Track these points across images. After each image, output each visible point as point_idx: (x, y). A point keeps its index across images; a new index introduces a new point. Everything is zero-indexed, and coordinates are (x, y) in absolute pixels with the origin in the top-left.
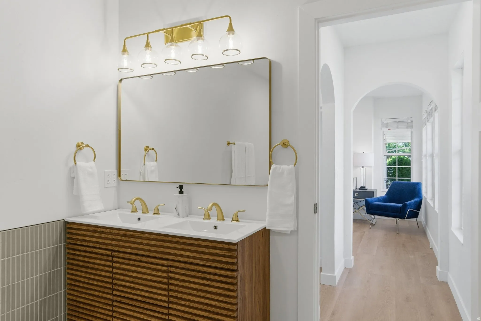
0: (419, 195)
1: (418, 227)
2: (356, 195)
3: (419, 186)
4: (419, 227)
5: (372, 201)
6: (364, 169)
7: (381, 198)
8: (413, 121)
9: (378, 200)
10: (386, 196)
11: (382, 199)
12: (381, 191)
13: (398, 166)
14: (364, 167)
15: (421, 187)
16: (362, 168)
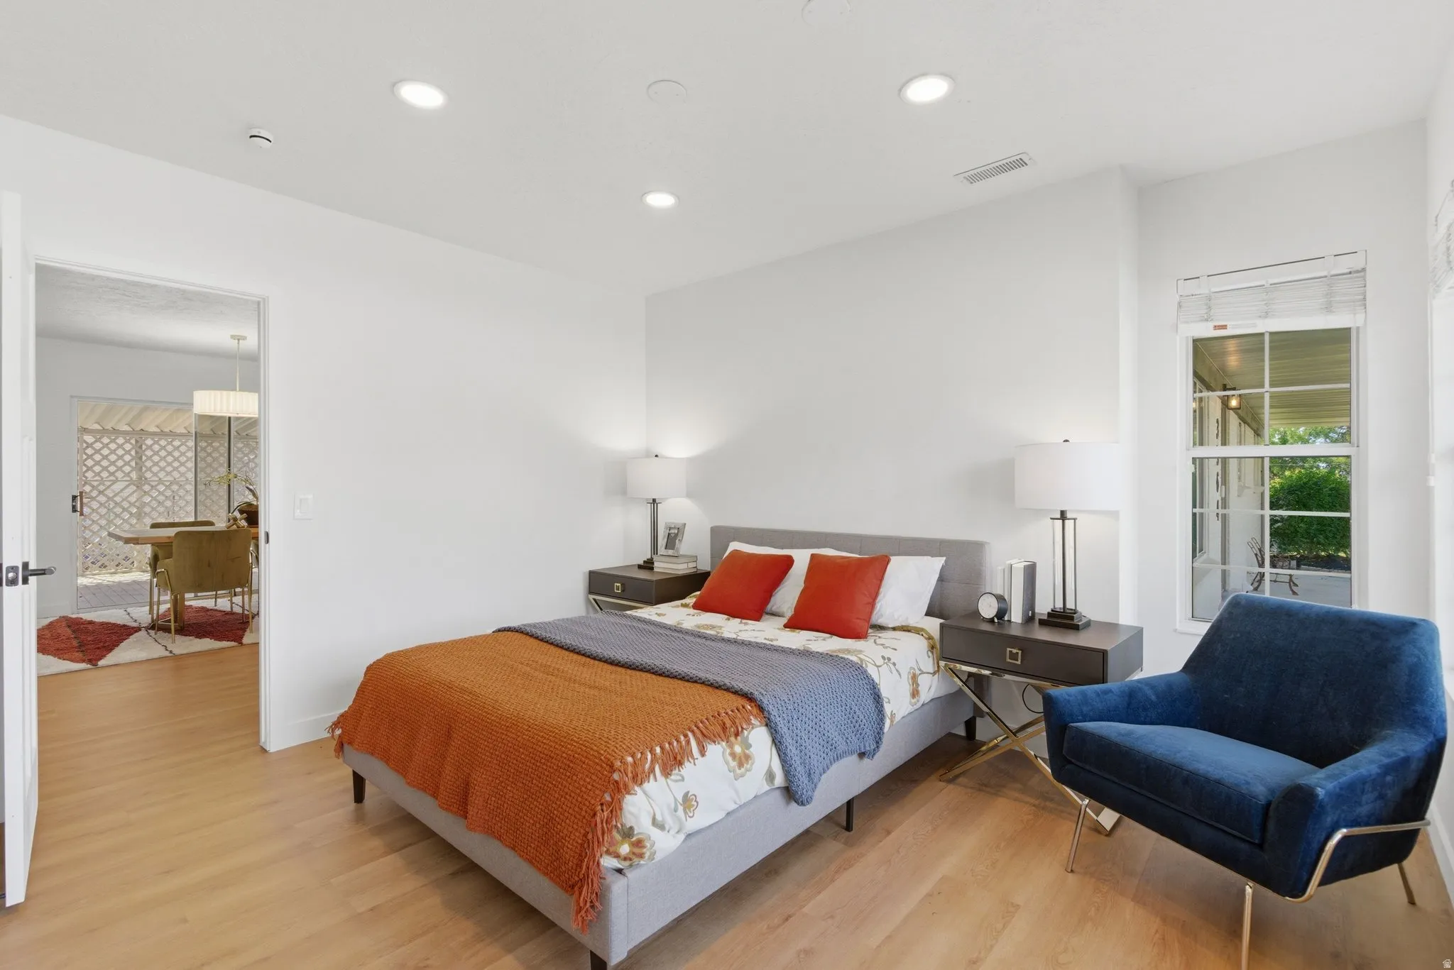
0: (1418, 708)
1: (1412, 902)
2: (1009, 660)
3: (1415, 646)
4: (1417, 900)
5: (1085, 709)
6: (1069, 524)
7: (1149, 692)
8: (1364, 270)
9: (1129, 704)
10: (1186, 677)
11: (1153, 698)
12: (1175, 630)
13: (1271, 508)
14: (1069, 515)
15: (1434, 656)
16: (1059, 516)
